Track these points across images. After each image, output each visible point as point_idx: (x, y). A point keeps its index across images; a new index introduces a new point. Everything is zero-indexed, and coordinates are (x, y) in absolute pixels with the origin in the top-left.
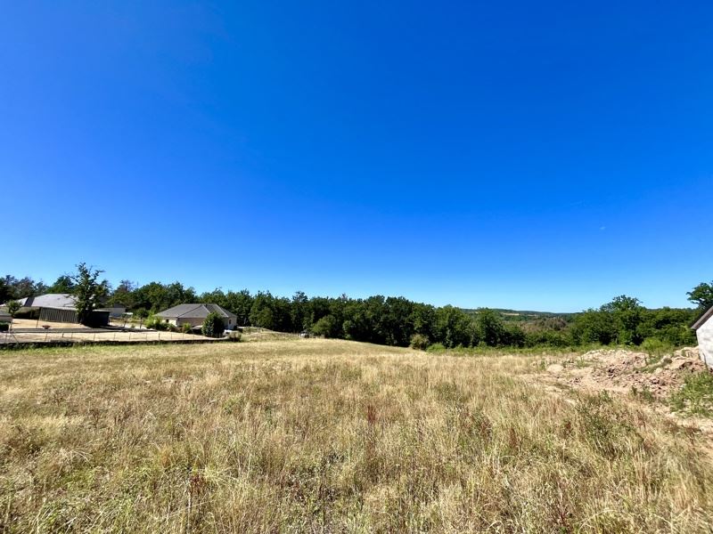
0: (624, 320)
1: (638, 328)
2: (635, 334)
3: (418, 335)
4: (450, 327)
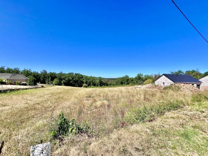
0: (126, 80)
2: (128, 83)
3: (85, 84)
4: (92, 82)
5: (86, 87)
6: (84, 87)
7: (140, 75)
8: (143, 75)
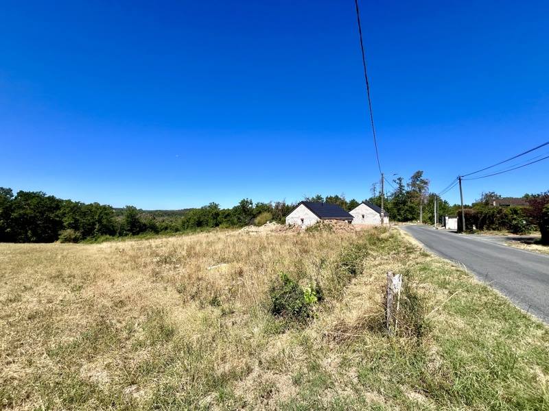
1: (218, 218)
2: (216, 221)
3: (69, 231)
4: (100, 221)
5: (76, 240)
6: (67, 240)
7: (247, 202)
8: (251, 204)
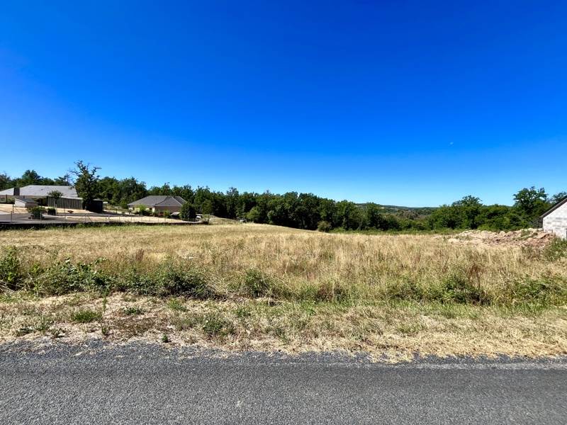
0: (467, 213)
1: (476, 218)
2: (473, 222)
3: (323, 222)
4: (346, 216)
5: (327, 230)
